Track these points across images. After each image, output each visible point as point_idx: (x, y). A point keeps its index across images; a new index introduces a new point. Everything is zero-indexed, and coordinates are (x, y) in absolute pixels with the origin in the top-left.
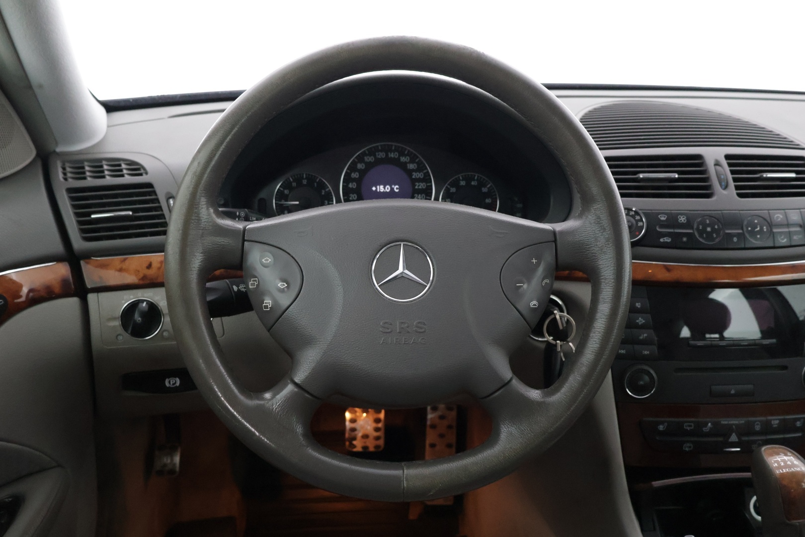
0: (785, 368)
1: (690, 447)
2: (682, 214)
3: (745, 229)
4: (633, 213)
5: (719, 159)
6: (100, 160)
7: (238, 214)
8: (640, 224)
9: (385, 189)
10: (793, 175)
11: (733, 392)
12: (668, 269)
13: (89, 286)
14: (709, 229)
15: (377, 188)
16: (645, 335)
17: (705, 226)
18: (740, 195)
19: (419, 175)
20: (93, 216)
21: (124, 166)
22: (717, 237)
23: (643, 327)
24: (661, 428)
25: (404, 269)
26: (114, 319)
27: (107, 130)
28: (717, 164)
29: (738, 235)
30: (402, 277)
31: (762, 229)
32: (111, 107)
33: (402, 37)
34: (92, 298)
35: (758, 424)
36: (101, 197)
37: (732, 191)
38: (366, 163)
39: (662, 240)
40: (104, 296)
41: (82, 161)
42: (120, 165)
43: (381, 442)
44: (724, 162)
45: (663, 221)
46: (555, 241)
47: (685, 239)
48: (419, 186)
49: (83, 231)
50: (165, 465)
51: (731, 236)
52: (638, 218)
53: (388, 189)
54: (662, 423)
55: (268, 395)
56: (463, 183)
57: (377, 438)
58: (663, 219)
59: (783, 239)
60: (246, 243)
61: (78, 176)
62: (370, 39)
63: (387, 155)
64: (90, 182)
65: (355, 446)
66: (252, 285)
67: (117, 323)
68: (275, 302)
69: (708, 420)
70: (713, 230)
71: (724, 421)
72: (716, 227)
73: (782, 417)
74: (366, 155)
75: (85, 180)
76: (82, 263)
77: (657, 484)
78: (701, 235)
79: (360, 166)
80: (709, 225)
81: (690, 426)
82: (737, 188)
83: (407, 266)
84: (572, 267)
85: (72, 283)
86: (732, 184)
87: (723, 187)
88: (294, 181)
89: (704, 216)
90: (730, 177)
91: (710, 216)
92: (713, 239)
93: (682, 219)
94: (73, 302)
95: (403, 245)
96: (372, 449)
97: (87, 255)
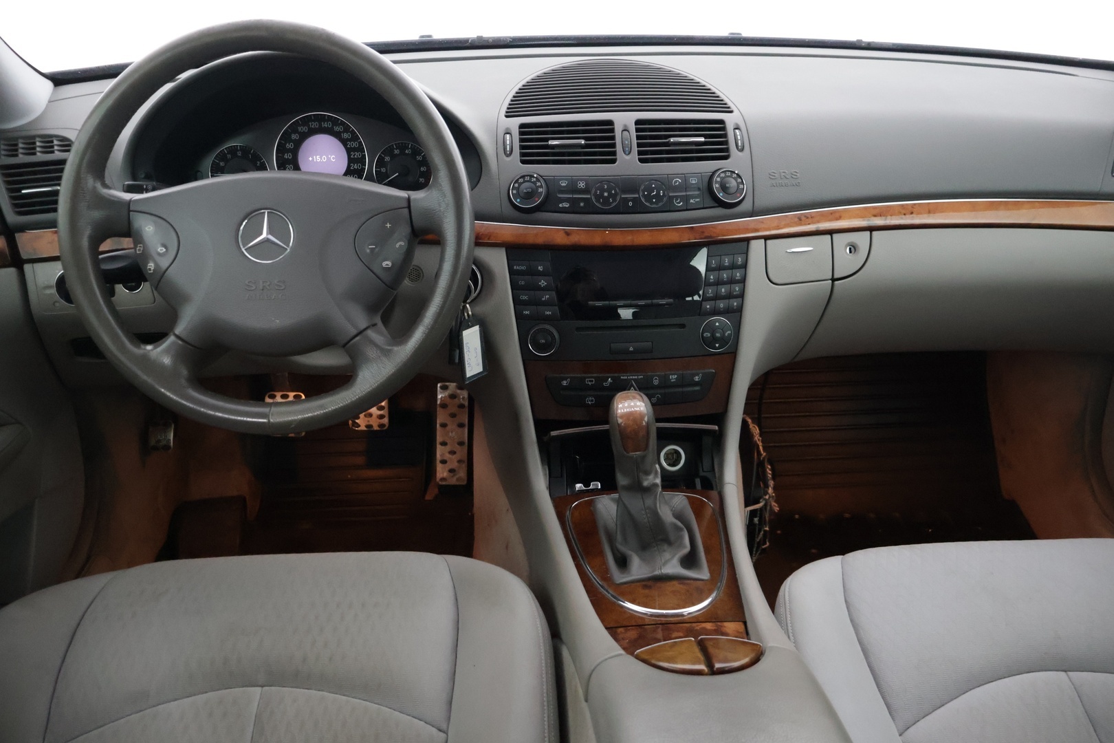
0: (683, 326)
1: (592, 401)
2: (581, 180)
3: (641, 194)
4: (535, 180)
5: (628, 124)
6: (34, 137)
7: (145, 187)
8: (540, 190)
9: (321, 159)
10: (702, 139)
11: (631, 349)
12: (568, 233)
13: (24, 256)
14: (606, 194)
15: (313, 159)
16: (547, 296)
17: (603, 190)
18: (641, 161)
19: (355, 145)
20: (23, 192)
21: (56, 142)
22: (613, 202)
23: (545, 289)
24: (565, 383)
25: (267, 235)
26: (49, 287)
27: (47, 105)
28: (625, 130)
29: (634, 200)
30: (267, 241)
31: (658, 193)
32: (59, 80)
33: (258, 21)
34: (27, 267)
35: (656, 379)
36: (35, 173)
37: (635, 155)
38: (300, 133)
39: (560, 205)
40: (38, 266)
41: (17, 139)
42: (52, 142)
43: (386, 421)
44: (633, 128)
45: (564, 187)
46: (409, 207)
47: (582, 204)
48: (354, 155)
49: (15, 206)
50: (159, 441)
51: (627, 200)
52: (538, 184)
53: (324, 158)
54: (565, 379)
55: (149, 347)
56: (397, 152)
57: (381, 417)
58: (564, 185)
59: (679, 203)
60: (131, 213)
61: (10, 153)
62: (229, 24)
63: (320, 125)
64: (22, 158)
65: (359, 426)
66: (139, 250)
67: (54, 291)
68: (156, 265)
69: (609, 375)
70: (610, 195)
71: (624, 376)
72: (613, 192)
73: (681, 372)
74: (300, 125)
75: (17, 158)
76: (17, 235)
77: (554, 433)
78: (598, 201)
79: (294, 137)
80: (605, 191)
81: (591, 381)
82: (640, 153)
83: (270, 231)
84: (426, 231)
85: (8, 255)
86: (635, 149)
87: (627, 153)
88: (228, 153)
89: (601, 182)
90: (635, 142)
91: (609, 182)
92: (610, 204)
93: (582, 185)
94: (11, 272)
95: (268, 212)
96: (376, 428)
97: (23, 228)
